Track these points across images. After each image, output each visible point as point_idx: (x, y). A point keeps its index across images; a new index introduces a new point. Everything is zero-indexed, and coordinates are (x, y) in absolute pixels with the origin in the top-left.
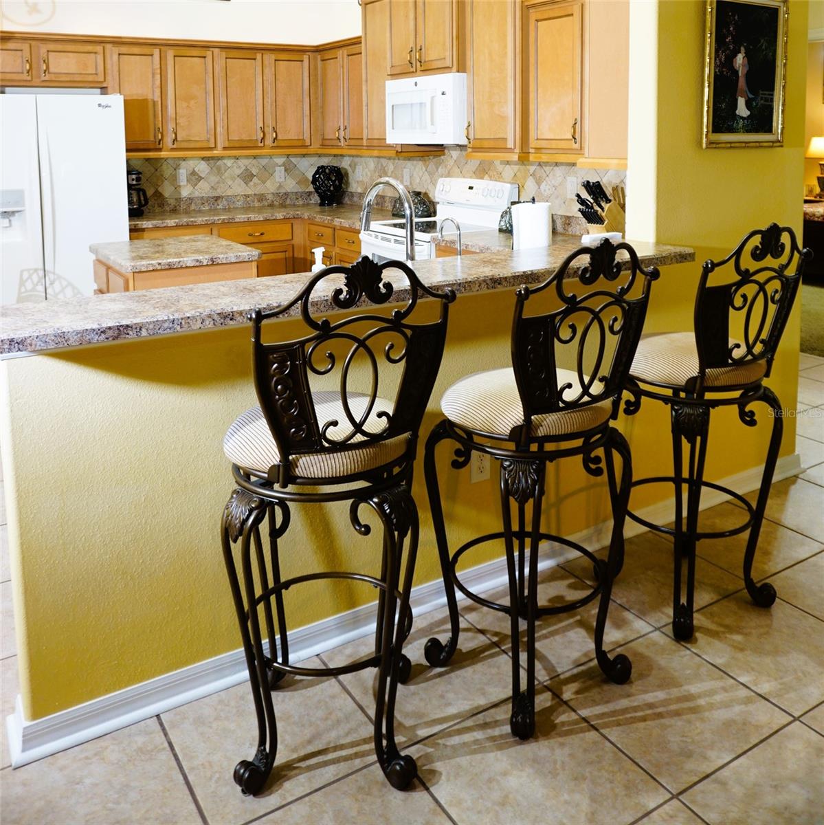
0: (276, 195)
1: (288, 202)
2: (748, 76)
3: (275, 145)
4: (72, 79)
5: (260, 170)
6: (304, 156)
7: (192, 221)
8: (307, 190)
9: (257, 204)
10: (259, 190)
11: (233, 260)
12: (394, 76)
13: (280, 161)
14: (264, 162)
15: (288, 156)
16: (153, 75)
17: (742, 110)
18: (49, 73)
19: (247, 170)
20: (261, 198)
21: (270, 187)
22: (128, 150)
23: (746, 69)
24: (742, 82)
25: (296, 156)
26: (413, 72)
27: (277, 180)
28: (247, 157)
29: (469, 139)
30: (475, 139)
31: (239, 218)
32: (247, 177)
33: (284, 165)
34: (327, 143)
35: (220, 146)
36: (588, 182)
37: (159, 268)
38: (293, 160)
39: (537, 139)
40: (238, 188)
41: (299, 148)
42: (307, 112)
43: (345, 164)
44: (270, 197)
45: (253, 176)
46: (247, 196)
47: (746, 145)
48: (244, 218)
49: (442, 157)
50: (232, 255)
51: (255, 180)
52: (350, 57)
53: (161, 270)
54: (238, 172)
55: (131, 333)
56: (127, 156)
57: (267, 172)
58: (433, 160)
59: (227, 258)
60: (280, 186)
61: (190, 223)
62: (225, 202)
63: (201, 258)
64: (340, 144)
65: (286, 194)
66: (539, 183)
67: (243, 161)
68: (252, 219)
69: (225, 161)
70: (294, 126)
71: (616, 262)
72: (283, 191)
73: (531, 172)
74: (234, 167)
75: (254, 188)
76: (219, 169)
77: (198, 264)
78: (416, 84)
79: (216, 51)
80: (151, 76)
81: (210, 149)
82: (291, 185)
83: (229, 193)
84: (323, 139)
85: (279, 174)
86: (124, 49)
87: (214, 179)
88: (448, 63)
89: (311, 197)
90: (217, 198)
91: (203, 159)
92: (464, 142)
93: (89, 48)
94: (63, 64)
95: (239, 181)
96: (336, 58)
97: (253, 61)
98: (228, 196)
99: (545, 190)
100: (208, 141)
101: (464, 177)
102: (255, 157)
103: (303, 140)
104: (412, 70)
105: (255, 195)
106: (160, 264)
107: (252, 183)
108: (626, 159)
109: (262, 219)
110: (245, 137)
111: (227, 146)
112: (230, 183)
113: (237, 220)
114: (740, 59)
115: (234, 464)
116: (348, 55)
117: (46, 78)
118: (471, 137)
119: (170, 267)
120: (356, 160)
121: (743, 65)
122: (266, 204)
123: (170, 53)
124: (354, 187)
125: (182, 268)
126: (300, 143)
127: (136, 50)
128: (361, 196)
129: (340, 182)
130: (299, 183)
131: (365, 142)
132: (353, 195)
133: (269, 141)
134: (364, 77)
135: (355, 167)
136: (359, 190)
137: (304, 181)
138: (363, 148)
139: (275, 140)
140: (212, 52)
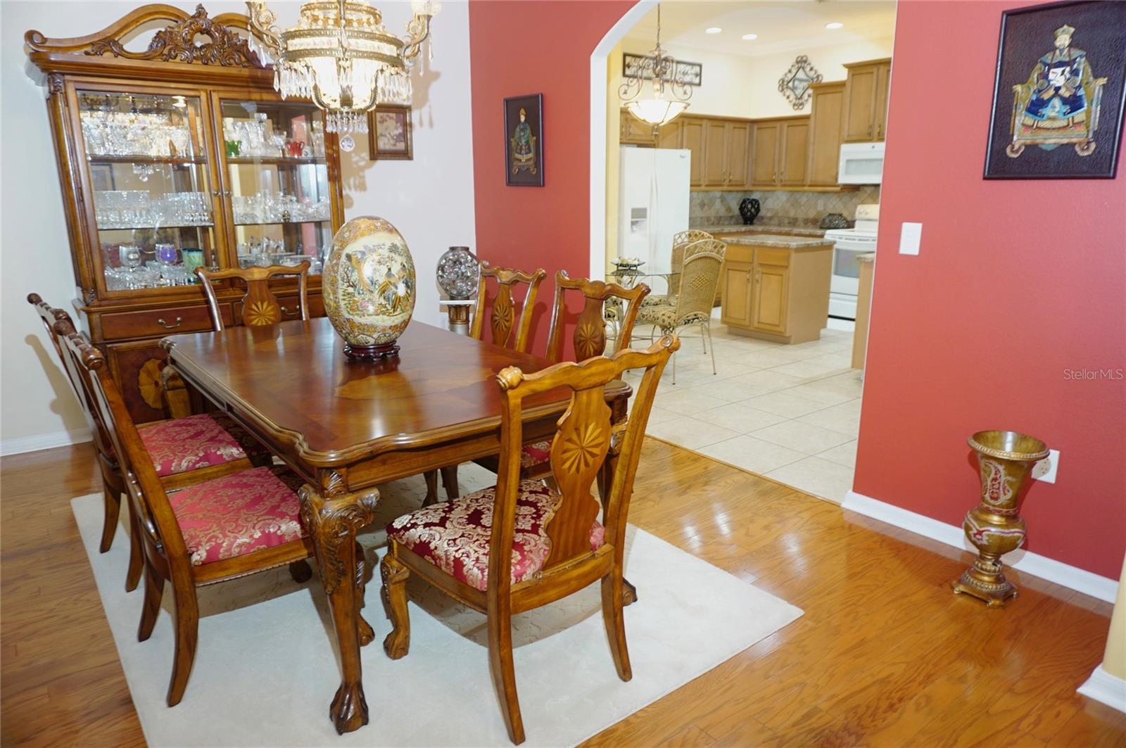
0: (715, 217)
1: (721, 222)
5: (709, 200)
8: (730, 215)
9: (706, 223)
12: (851, 141)
13: (718, 194)
14: (711, 195)
15: (722, 192)
19: (702, 201)
20: (708, 219)
21: (712, 213)
27: (716, 208)
32: (702, 205)
33: (720, 197)
34: (758, 183)
38: (725, 195)
41: (740, 186)
42: (746, 162)
43: (755, 196)
44: (712, 219)
45: (705, 204)
46: (702, 218)
49: (857, 192)
51: (706, 207)
52: (791, 127)
54: (698, 202)
57: (712, 202)
58: (849, 194)
60: (718, 212)
64: (774, 184)
65: (720, 217)
67: (700, 194)
70: (740, 171)
72: (718, 215)
74: (696, 198)
78: (873, 147)
79: (706, 121)
82: (723, 212)
85: (718, 204)
89: (732, 220)
95: (699, 208)
102: (707, 192)
105: (705, 217)
107: (704, 209)
112: (694, 209)
123: (686, 122)
124: (763, 212)
126: (741, 183)
128: (771, 218)
129: (758, 210)
130: (727, 210)
131: (809, 183)
132: (762, 218)
133: (727, 182)
134: (812, 140)
135: (766, 199)
136: (769, 215)
137: (729, 209)
138: (804, 186)
139: (730, 181)
140: (704, 123)
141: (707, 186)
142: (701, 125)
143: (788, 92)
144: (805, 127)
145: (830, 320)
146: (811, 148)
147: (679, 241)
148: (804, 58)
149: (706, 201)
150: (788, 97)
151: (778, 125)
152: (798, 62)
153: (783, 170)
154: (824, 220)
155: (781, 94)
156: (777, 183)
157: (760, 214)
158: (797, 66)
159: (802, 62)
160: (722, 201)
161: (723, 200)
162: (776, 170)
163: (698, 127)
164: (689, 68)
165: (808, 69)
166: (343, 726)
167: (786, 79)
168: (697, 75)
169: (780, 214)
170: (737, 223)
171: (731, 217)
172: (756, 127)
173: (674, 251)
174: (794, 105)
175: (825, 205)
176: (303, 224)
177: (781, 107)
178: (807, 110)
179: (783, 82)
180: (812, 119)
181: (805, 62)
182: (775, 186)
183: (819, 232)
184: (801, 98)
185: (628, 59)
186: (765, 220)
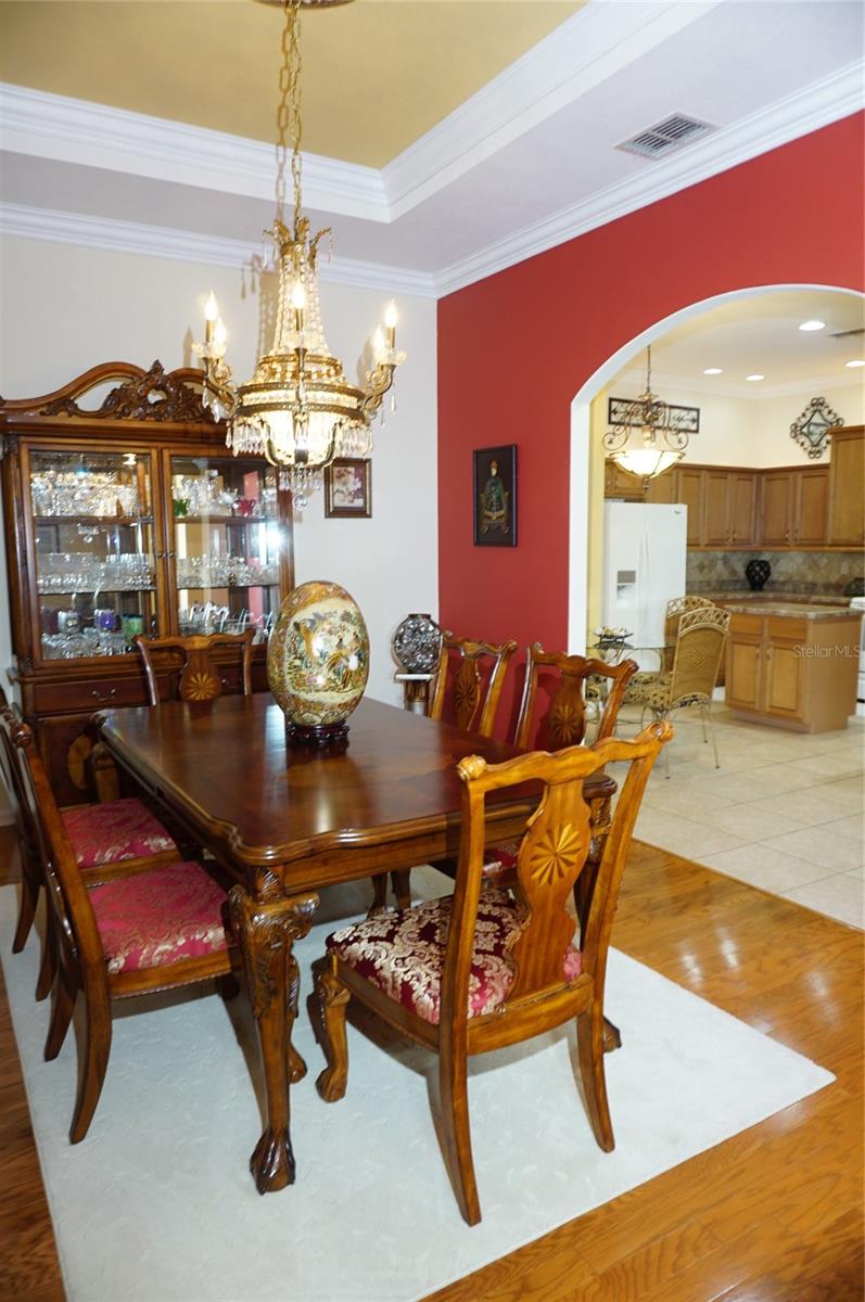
0: (717, 581)
1: (724, 587)
3: (733, 543)
5: (709, 562)
10: (708, 577)
14: (712, 556)
16: (672, 489)
19: (701, 562)
20: (709, 583)
21: (713, 576)
22: (688, 545)
32: (701, 567)
33: (722, 559)
35: (703, 542)
40: (696, 576)
42: (753, 519)
43: (765, 557)
44: (714, 583)
45: (704, 566)
46: (701, 582)
51: (706, 570)
54: (696, 563)
57: (713, 564)
60: (721, 576)
64: (786, 543)
65: (723, 582)
67: (699, 555)
70: (745, 528)
72: (720, 580)
74: (694, 560)
75: (705, 576)
79: (704, 472)
81: (698, 545)
82: (726, 575)
84: (765, 540)
85: (720, 566)
95: (696, 570)
96: (786, 479)
97: (725, 480)
100: (698, 539)
103: (748, 539)
107: (704, 573)
110: (717, 536)
111: (707, 543)
116: (803, 478)
122: (712, 589)
123: (681, 473)
124: (774, 576)
126: (747, 542)
128: (784, 583)
129: (768, 573)
130: (730, 574)
131: (829, 542)
132: (774, 582)
133: (731, 540)
134: (831, 494)
135: (778, 561)
136: (782, 579)
137: (733, 572)
138: (824, 545)
139: (734, 540)
140: (703, 473)
141: (707, 545)
142: (698, 477)
143: (802, 439)
144: (824, 478)
145: (859, 705)
146: (831, 501)
147: (674, 609)
148: (821, 401)
149: (706, 563)
150: (802, 444)
151: (791, 475)
152: (813, 405)
153: (797, 527)
154: (850, 585)
155: (793, 441)
156: (791, 542)
157: (769, 579)
158: (812, 409)
159: (818, 405)
160: (725, 563)
161: (726, 561)
162: (789, 527)
163: (694, 479)
164: (684, 413)
165: (825, 412)
166: (265, 1184)
167: (800, 424)
168: (693, 421)
169: (795, 579)
170: (742, 590)
171: (737, 582)
172: (764, 478)
173: (668, 620)
174: (810, 453)
175: (850, 568)
176: (250, 589)
177: (794, 455)
178: (825, 458)
179: (796, 427)
180: (832, 469)
181: (822, 404)
182: (788, 546)
183: (844, 600)
184: (817, 445)
185: (614, 404)
186: (777, 586)
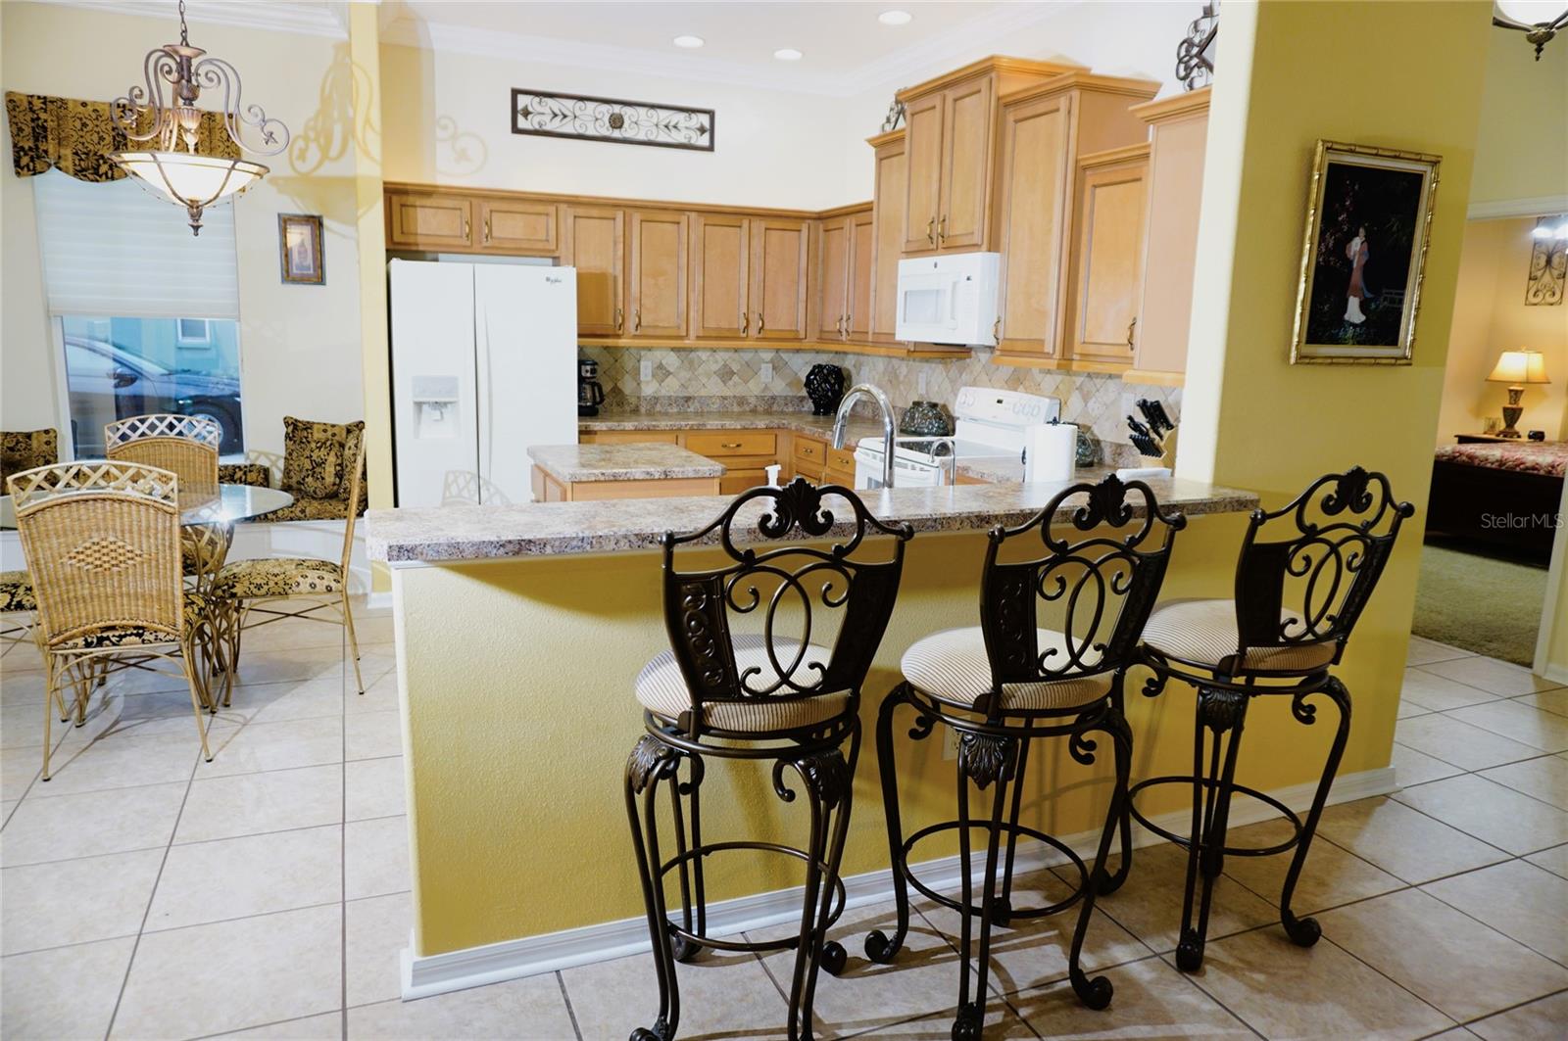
0: (760, 398)
1: (775, 408)
2: (1367, 268)
3: (760, 336)
4: (518, 246)
5: (742, 365)
6: (798, 351)
7: (654, 426)
8: (799, 395)
9: (736, 409)
10: (740, 391)
11: (691, 475)
12: (911, 253)
13: (768, 356)
14: (748, 356)
15: (778, 351)
16: (615, 243)
17: (1354, 313)
18: (491, 237)
19: (725, 365)
20: (742, 401)
21: (753, 389)
22: (580, 336)
23: (1365, 259)
24: (1357, 277)
25: (787, 351)
26: (932, 250)
27: (763, 380)
28: (727, 350)
29: (997, 339)
30: (1005, 339)
31: (711, 425)
32: (726, 374)
33: (772, 361)
34: (825, 336)
35: (692, 333)
36: (1145, 401)
37: (602, 478)
38: (785, 356)
39: (1084, 343)
40: (713, 388)
41: (791, 341)
42: (803, 296)
43: (848, 364)
44: (753, 400)
45: (733, 373)
46: (725, 398)
47: (1356, 361)
48: (717, 425)
49: (968, 360)
50: (690, 469)
51: (735, 378)
52: (859, 228)
53: (605, 481)
54: (715, 367)
55: (533, 549)
56: (578, 342)
57: (752, 370)
58: (957, 363)
59: (683, 472)
60: (766, 388)
61: (651, 428)
62: (697, 405)
63: (652, 470)
64: (841, 338)
65: (773, 398)
66: (1086, 398)
67: (722, 354)
68: (728, 427)
69: (700, 353)
70: (787, 313)
71: (1125, 504)
72: (769, 394)
73: (1078, 384)
74: (710, 362)
75: (734, 388)
76: (691, 363)
77: (648, 477)
78: (936, 266)
79: (693, 215)
80: (612, 244)
81: (681, 338)
82: (779, 387)
83: (703, 393)
84: (822, 331)
85: (766, 372)
86: (581, 211)
87: (685, 374)
88: (976, 239)
89: (804, 403)
90: (688, 399)
91: (673, 349)
92: (992, 342)
93: (540, 208)
94: (509, 227)
95: (716, 379)
96: (842, 228)
97: (738, 229)
98: (701, 397)
99: (1093, 410)
100: (679, 328)
101: (993, 387)
102: (736, 351)
103: (797, 331)
104: (932, 247)
105: (735, 397)
106: (603, 474)
107: (731, 383)
108: (1184, 373)
109: (739, 427)
110: (724, 325)
111: (701, 335)
112: (704, 380)
113: (709, 427)
114: (1356, 245)
115: (646, 709)
116: (857, 225)
117: (488, 244)
118: (1001, 336)
119: (615, 479)
120: (862, 358)
121: (1361, 253)
122: (748, 409)
123: (637, 217)
125: (629, 480)
126: (792, 335)
127: (595, 212)
130: (789, 385)
133: (753, 332)
139: (762, 330)
141: (698, 338)
142: (678, 223)
151: (848, 222)
153: (849, 312)
163: (670, 227)
164: (683, 117)
168: (702, 130)
170: (800, 413)
172: (821, 227)
